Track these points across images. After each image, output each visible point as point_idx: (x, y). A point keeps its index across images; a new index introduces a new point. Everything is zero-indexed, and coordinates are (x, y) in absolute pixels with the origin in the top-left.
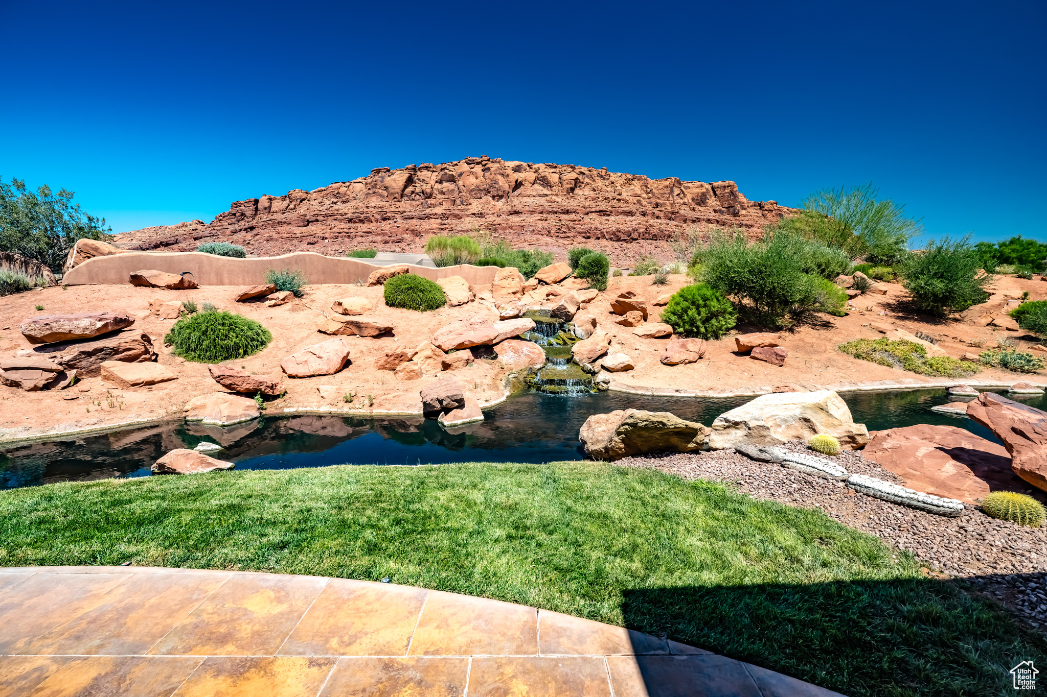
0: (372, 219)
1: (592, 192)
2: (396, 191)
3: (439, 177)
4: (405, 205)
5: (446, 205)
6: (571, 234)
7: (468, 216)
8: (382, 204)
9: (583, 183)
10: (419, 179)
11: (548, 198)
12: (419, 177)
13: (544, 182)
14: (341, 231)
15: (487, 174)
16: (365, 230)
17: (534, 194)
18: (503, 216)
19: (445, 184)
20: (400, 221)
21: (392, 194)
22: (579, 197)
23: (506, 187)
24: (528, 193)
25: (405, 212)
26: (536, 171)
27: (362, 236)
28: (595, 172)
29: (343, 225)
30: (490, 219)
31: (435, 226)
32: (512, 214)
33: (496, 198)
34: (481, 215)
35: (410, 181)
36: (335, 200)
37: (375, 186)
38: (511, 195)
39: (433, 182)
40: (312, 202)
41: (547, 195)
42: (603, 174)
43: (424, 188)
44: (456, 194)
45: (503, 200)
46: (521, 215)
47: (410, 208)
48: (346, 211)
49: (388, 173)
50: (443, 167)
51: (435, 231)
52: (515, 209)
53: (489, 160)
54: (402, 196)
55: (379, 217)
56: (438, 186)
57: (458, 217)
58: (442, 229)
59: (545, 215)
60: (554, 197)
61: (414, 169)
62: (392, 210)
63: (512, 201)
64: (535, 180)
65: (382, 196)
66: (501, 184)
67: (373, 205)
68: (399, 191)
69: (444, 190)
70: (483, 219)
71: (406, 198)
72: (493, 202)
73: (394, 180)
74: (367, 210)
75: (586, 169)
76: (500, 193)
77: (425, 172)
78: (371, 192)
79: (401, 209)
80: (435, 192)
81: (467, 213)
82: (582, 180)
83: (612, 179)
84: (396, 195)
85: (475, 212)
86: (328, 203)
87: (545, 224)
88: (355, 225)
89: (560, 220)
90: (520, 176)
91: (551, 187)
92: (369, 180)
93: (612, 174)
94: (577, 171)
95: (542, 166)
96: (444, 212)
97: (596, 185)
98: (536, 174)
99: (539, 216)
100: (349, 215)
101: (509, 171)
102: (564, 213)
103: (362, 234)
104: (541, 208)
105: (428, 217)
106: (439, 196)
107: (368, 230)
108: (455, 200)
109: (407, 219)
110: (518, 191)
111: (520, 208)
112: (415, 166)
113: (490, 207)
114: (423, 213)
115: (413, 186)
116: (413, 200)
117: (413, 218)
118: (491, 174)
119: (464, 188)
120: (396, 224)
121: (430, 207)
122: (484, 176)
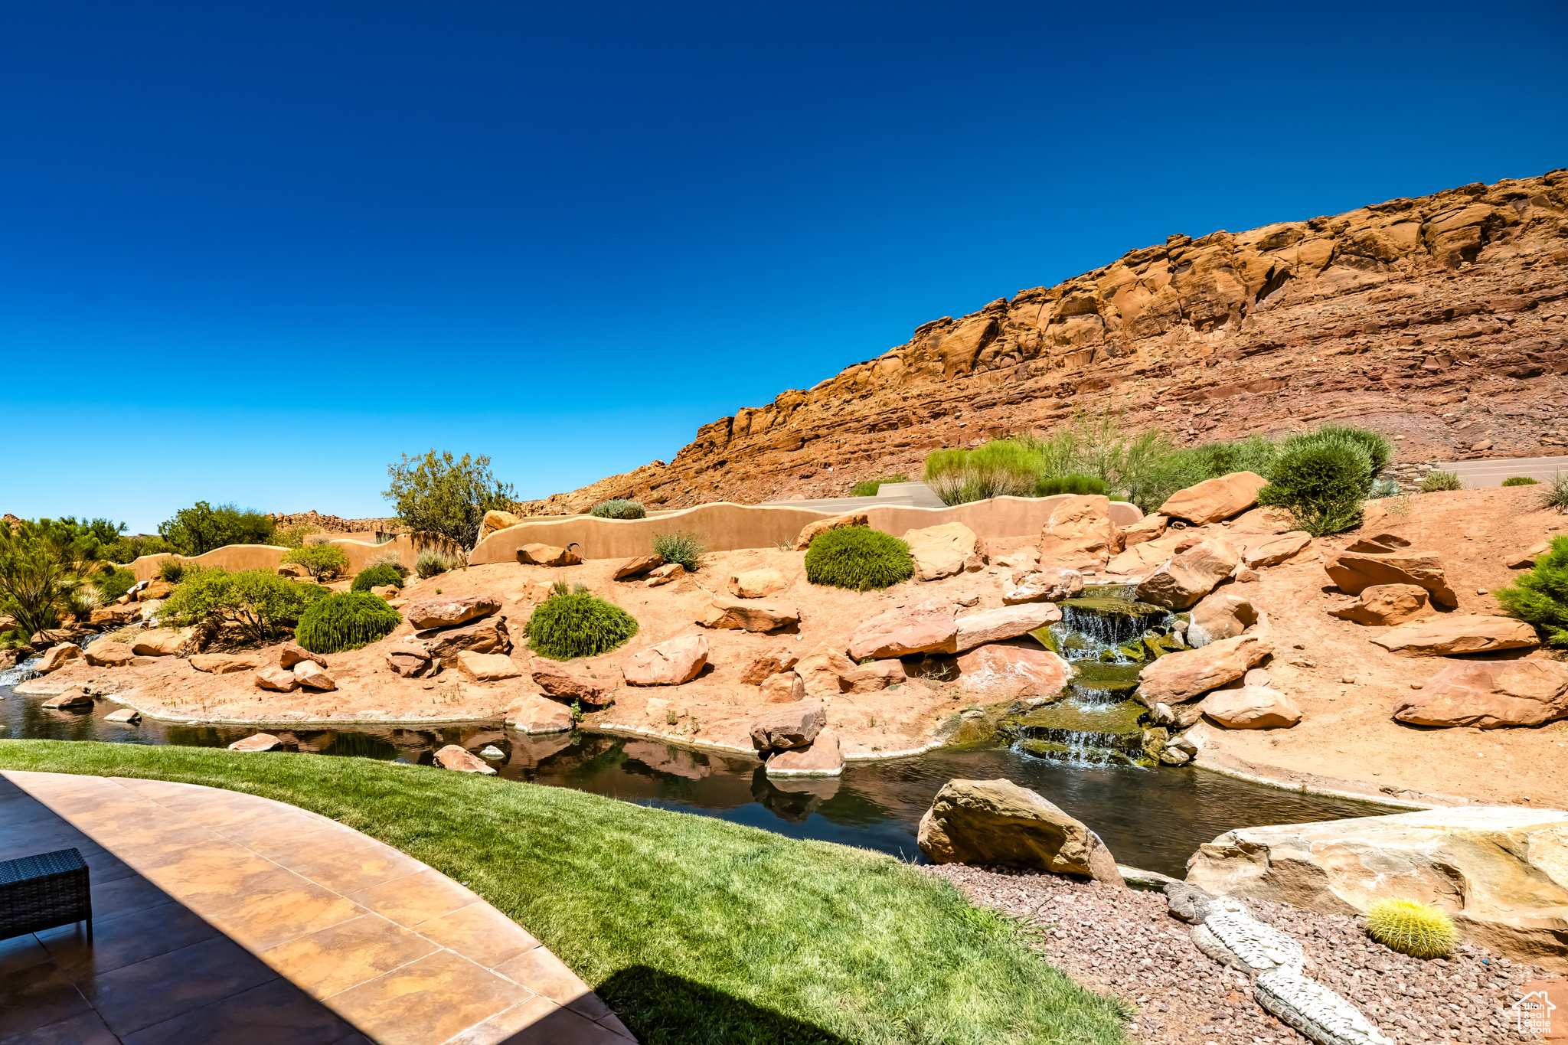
0: (913, 418)
2: (962, 358)
3: (1058, 311)
4: (981, 383)
5: (1070, 366)
6: (1462, 373)
7: (1125, 378)
8: (933, 387)
10: (1012, 325)
11: (1376, 293)
12: (1013, 320)
13: (1368, 253)
14: (856, 448)
15: (1183, 275)
16: (898, 441)
17: (1327, 291)
18: (1225, 362)
19: (1071, 322)
20: (966, 414)
21: (955, 365)
22: (1497, 268)
23: (1237, 292)
24: (1308, 292)
25: (979, 394)
26: (1338, 233)
27: (892, 454)
29: (860, 438)
30: (1187, 376)
31: (1042, 413)
32: (1249, 354)
33: (1206, 327)
34: (1161, 371)
35: (992, 332)
36: (848, 396)
37: (921, 358)
38: (1250, 310)
39: (1041, 325)
40: (810, 408)
41: (1370, 287)
43: (1021, 340)
44: (1097, 338)
45: (1228, 325)
46: (1282, 352)
47: (990, 386)
48: (866, 412)
49: (947, 328)
50: (1068, 287)
51: (1042, 423)
52: (1263, 339)
53: (1188, 243)
54: (974, 365)
55: (925, 413)
56: (1056, 329)
57: (1100, 385)
58: (1059, 417)
59: (1361, 340)
60: (1399, 287)
61: (1003, 308)
62: (953, 395)
63: (1254, 323)
64: (1331, 258)
65: (933, 373)
66: (1220, 289)
67: (915, 392)
68: (969, 357)
69: (1068, 335)
70: (1168, 380)
71: (982, 368)
72: (1196, 336)
73: (960, 338)
74: (905, 404)
76: (1218, 311)
77: (1027, 308)
78: (912, 369)
79: (971, 391)
80: (1047, 342)
81: (1123, 373)
84: (963, 366)
85: (1146, 367)
86: (837, 403)
87: (1362, 362)
88: (881, 435)
89: (1419, 343)
90: (1278, 259)
91: (1387, 261)
92: (911, 349)
95: (1357, 216)
96: (1066, 380)
98: (1338, 241)
99: (1343, 345)
100: (871, 420)
101: (1250, 255)
102: (1435, 321)
103: (892, 449)
104: (1348, 324)
105: (1029, 397)
106: (1058, 349)
107: (904, 441)
108: (1094, 351)
109: (981, 407)
110: (1276, 295)
111: (1280, 333)
112: (1005, 300)
113: (1188, 348)
114: (1017, 391)
115: (999, 341)
116: (998, 368)
117: (995, 404)
118: (1194, 273)
119: (1118, 320)
120: (958, 422)
121: (1033, 376)
122: (1173, 283)
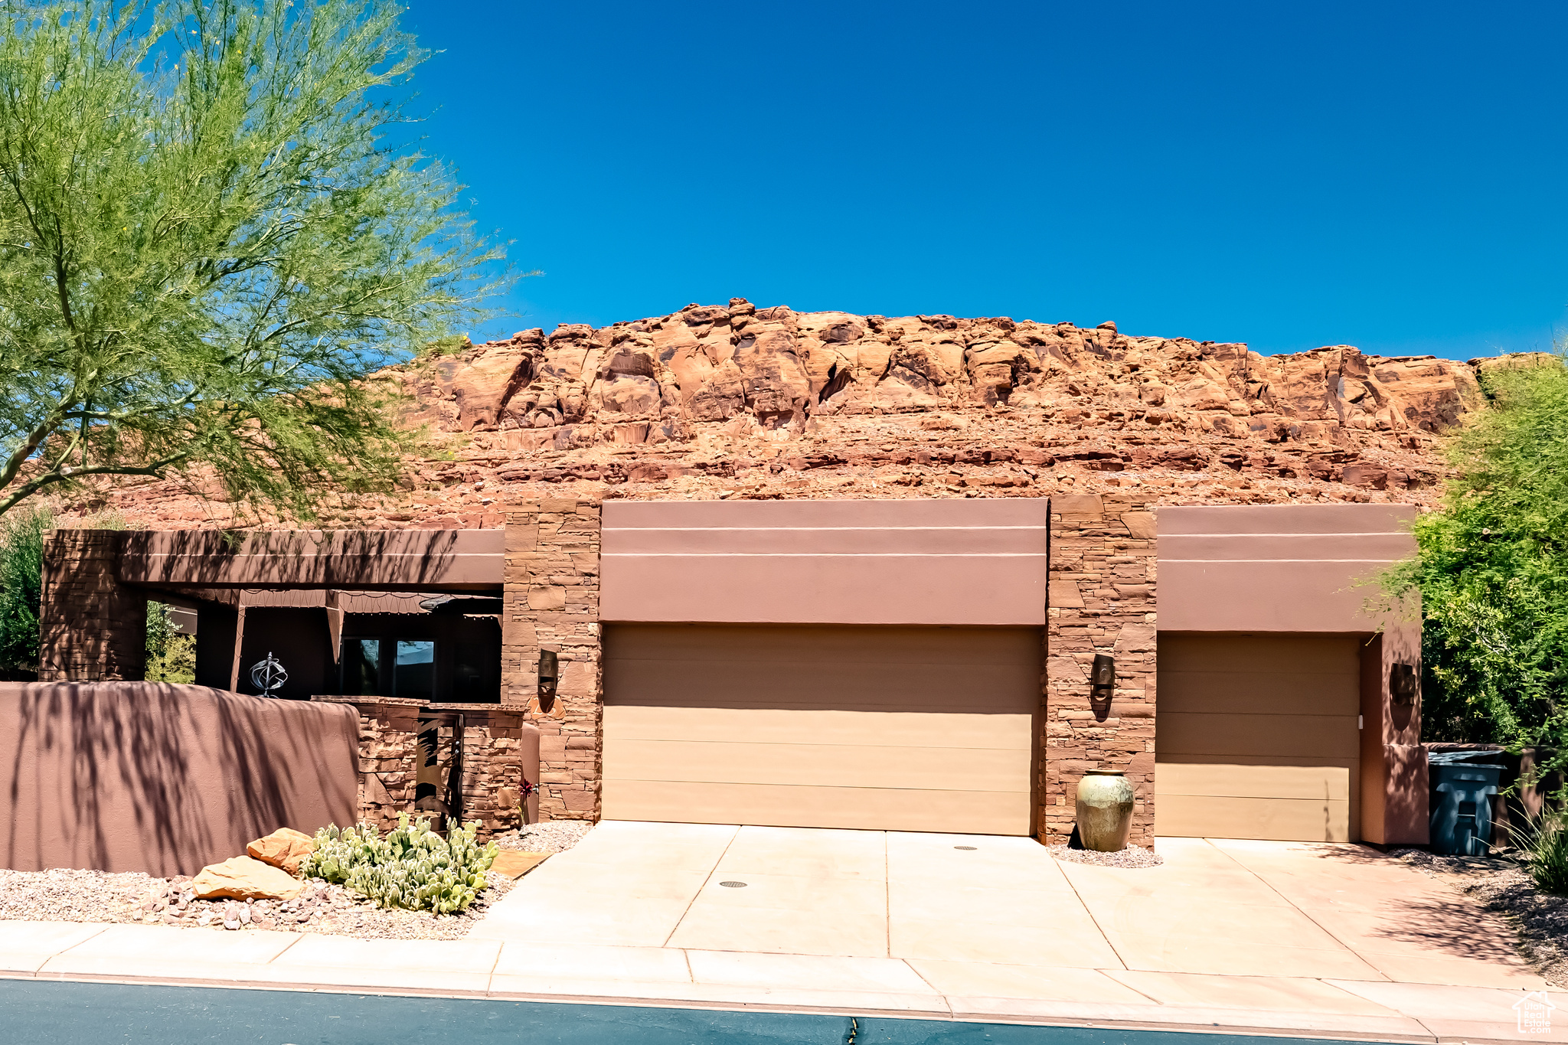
0: (416, 480)
1: (1067, 399)
2: (485, 401)
3: (607, 363)
4: (507, 442)
5: (621, 443)
7: (684, 471)
8: (443, 438)
9: (1037, 371)
10: (550, 370)
11: (927, 417)
12: (551, 363)
13: (919, 370)
15: (747, 351)
17: (886, 405)
18: (790, 471)
19: (623, 381)
20: (490, 485)
21: (474, 410)
22: (1023, 414)
23: (800, 387)
24: (867, 402)
25: (506, 459)
26: (894, 340)
28: (1077, 339)
30: (751, 481)
32: (814, 466)
33: (769, 421)
34: (724, 469)
35: (524, 374)
37: (427, 390)
38: (815, 408)
39: (587, 377)
41: (923, 409)
42: (1104, 342)
43: (563, 393)
44: (652, 409)
45: (792, 424)
46: (842, 469)
47: (521, 450)
49: (465, 354)
50: (619, 334)
52: (825, 450)
53: (752, 312)
54: (500, 416)
55: (432, 474)
56: (603, 387)
57: (656, 474)
59: (915, 469)
60: (946, 415)
61: (538, 342)
62: (472, 454)
63: (817, 427)
64: (888, 367)
65: (445, 416)
66: (784, 379)
67: (420, 440)
68: (495, 404)
69: (619, 399)
70: (731, 481)
71: (510, 422)
72: (760, 431)
73: (482, 372)
74: (402, 456)
75: (1049, 328)
76: (783, 405)
77: (568, 349)
79: (495, 453)
80: (594, 403)
81: (682, 462)
82: (1035, 364)
83: (1133, 356)
84: (485, 414)
85: (707, 459)
87: (916, 495)
89: (963, 484)
90: (843, 355)
91: (937, 384)
93: (1132, 342)
94: (1021, 335)
95: (910, 325)
96: (616, 460)
97: (1082, 377)
98: (894, 348)
99: (898, 472)
101: (812, 342)
102: (975, 462)
104: (904, 449)
105: (570, 475)
106: (606, 415)
107: (404, 513)
108: (649, 427)
109: (510, 479)
110: (837, 398)
111: (842, 447)
112: (541, 333)
113: (751, 444)
114: (557, 464)
115: (533, 388)
116: (531, 426)
117: (527, 478)
118: (757, 351)
119: (676, 392)
120: (479, 495)
121: (577, 446)
122: (735, 358)
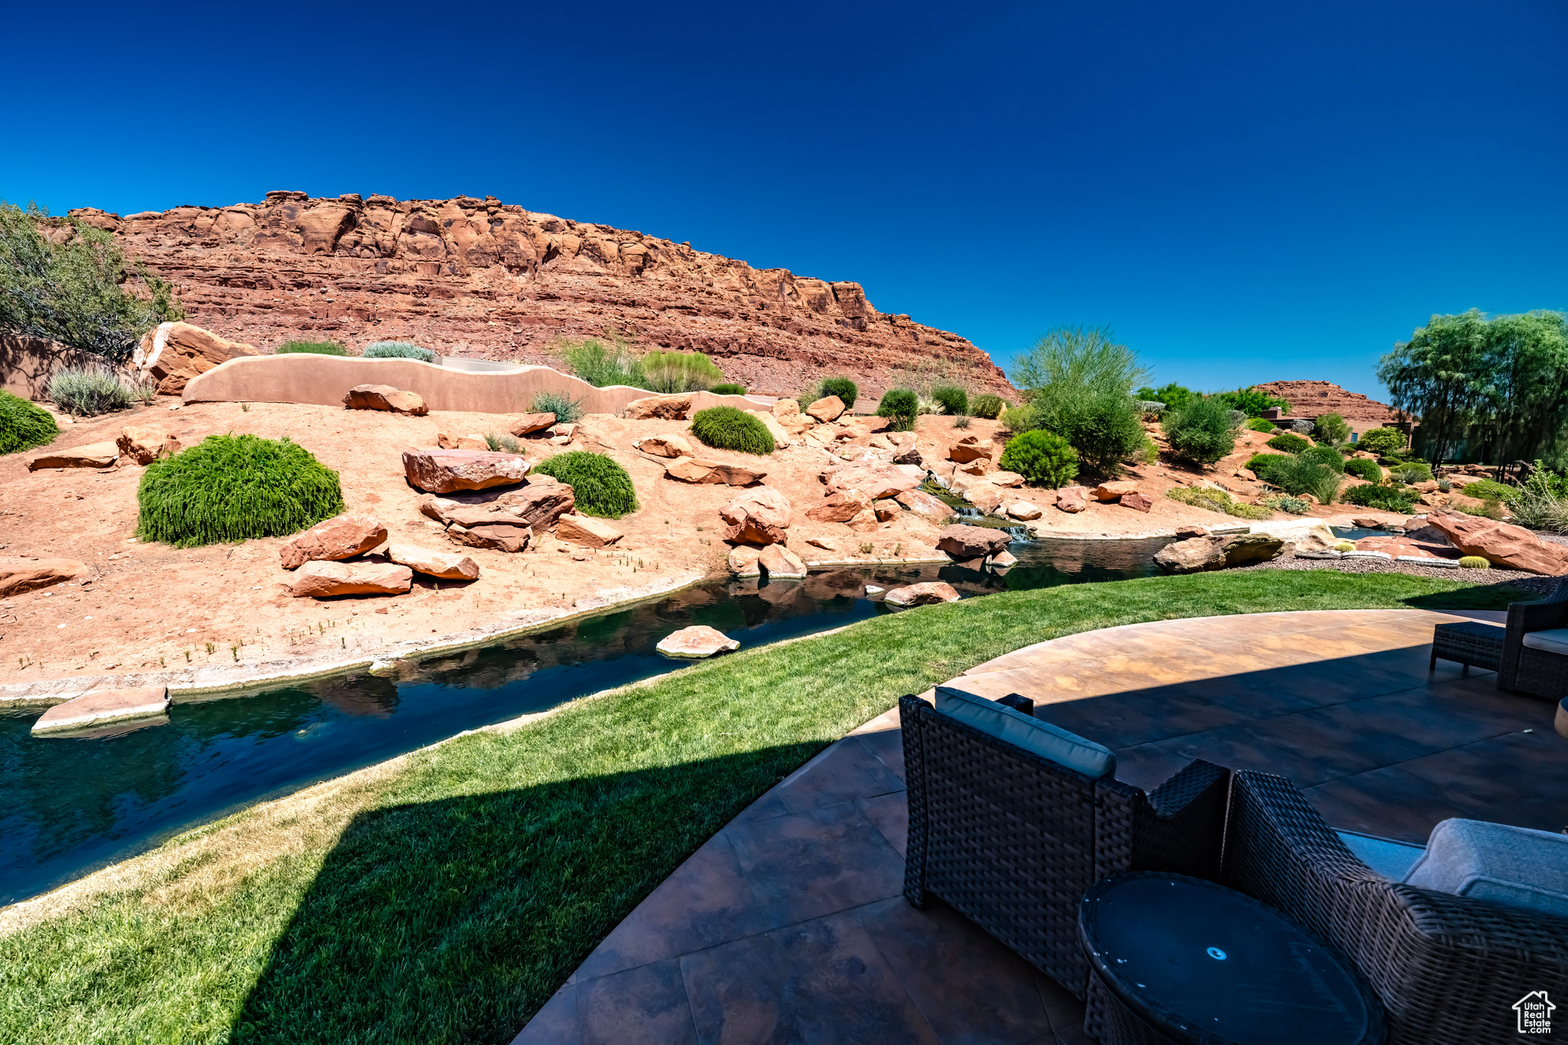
0: (274, 282)
1: (669, 278)
2: (322, 236)
3: (408, 223)
4: (342, 265)
5: (422, 273)
6: (641, 339)
7: (465, 294)
8: (292, 257)
9: (655, 262)
10: (368, 222)
11: (602, 279)
12: (369, 218)
13: (594, 252)
14: (204, 299)
15: (498, 229)
16: (258, 301)
17: (579, 270)
18: (528, 300)
19: (420, 236)
20: (332, 291)
21: (314, 241)
22: (650, 283)
23: (531, 253)
24: (570, 267)
25: (342, 276)
26: (581, 235)
27: (253, 313)
28: (673, 248)
29: (207, 288)
30: (505, 303)
31: (403, 306)
32: (542, 298)
33: (515, 271)
34: (489, 295)
35: (349, 222)
36: (187, 240)
37: (277, 223)
38: (541, 267)
39: (395, 230)
40: (129, 238)
41: (599, 274)
42: (685, 252)
43: (379, 237)
44: (441, 255)
45: (527, 274)
46: (558, 302)
47: (352, 271)
48: (213, 262)
49: (303, 203)
50: (415, 206)
51: (404, 314)
52: (548, 291)
53: (500, 206)
54: (335, 247)
55: (287, 280)
56: (405, 237)
57: (446, 294)
58: (418, 313)
59: (598, 306)
60: (611, 279)
61: (358, 202)
62: (315, 270)
63: (542, 278)
64: (579, 249)
65: (291, 242)
66: (522, 248)
67: (273, 256)
68: (330, 239)
69: (419, 246)
70: (493, 302)
71: (343, 252)
72: (509, 276)
73: (317, 217)
74: (261, 265)
75: (659, 241)
76: (522, 263)
77: (380, 211)
78: (267, 232)
79: (333, 271)
80: (402, 247)
81: (463, 289)
82: (654, 258)
83: (699, 261)
84: (323, 245)
85: (479, 289)
86: (170, 243)
87: (599, 319)
88: (235, 290)
89: (623, 316)
90: (556, 239)
91: (606, 262)
92: (263, 211)
93: (698, 254)
94: (647, 242)
95: (590, 228)
96: (419, 283)
97: (676, 268)
98: (582, 239)
99: (589, 307)
100: (222, 271)
101: (536, 229)
102: (628, 305)
103: (252, 309)
104: (591, 294)
105: (390, 289)
106: (409, 255)
107: (266, 303)
108: (440, 266)
109: (346, 288)
110: (551, 264)
111: (557, 290)
112: (360, 197)
113: (505, 283)
114: (379, 282)
115: (357, 232)
116: (358, 256)
117: (359, 289)
118: (504, 229)
119: (456, 247)
120: (324, 296)
121: (392, 273)
122: (492, 231)
